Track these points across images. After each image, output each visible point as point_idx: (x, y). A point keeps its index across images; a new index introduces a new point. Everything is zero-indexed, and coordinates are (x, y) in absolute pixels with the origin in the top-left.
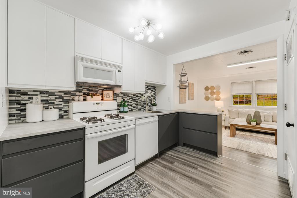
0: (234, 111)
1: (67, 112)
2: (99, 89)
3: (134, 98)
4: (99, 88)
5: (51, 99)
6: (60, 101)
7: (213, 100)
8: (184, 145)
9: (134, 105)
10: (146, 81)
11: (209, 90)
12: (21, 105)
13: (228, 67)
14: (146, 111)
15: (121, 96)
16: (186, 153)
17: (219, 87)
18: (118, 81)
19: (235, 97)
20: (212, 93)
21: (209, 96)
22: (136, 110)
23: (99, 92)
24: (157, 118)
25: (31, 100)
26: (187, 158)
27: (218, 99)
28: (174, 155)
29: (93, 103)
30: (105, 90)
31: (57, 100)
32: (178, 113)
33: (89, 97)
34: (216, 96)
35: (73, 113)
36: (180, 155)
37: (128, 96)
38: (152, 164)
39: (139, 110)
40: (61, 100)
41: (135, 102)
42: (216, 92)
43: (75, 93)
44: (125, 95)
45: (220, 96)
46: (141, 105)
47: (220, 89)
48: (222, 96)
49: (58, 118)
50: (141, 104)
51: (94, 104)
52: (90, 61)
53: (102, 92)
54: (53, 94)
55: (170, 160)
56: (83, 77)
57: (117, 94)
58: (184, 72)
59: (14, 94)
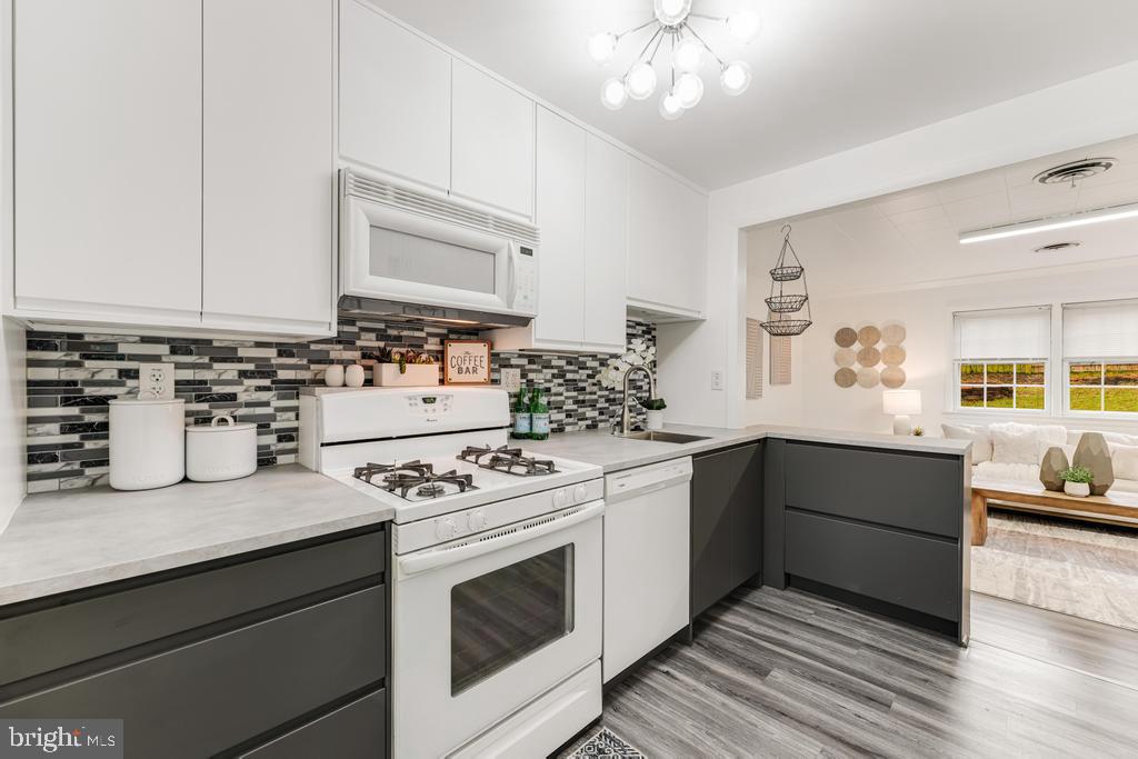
0: (968, 431)
1: (291, 439)
2: (429, 334)
3: (569, 376)
4: (427, 329)
5: (223, 377)
6: (259, 389)
7: (870, 384)
8: (790, 582)
9: (569, 406)
10: (629, 298)
11: (853, 342)
12: (87, 403)
13: (963, 241)
14: (622, 431)
15: (517, 366)
16: (809, 621)
17: (899, 331)
18: (518, 298)
19: (971, 372)
20: (868, 357)
21: (856, 367)
22: (577, 428)
23: (426, 347)
24: (687, 468)
25: (131, 383)
26: (821, 646)
27: (893, 382)
28: (757, 631)
29: (410, 399)
30: (451, 336)
31: (247, 382)
32: (764, 443)
33: (388, 371)
34: (885, 366)
35: (322, 445)
36: (786, 633)
37: (548, 366)
38: (667, 673)
39: (588, 427)
40: (267, 382)
41: (575, 394)
42: (885, 350)
43: (328, 352)
44: (534, 363)
45: (901, 366)
46: (598, 406)
47: (902, 341)
48: (912, 369)
49: (253, 466)
50: (596, 401)
51: (413, 402)
52: (403, 197)
53: (439, 348)
54: (228, 355)
55: (744, 654)
56: (371, 273)
57: (502, 356)
58: (790, 261)
59: (55, 355)
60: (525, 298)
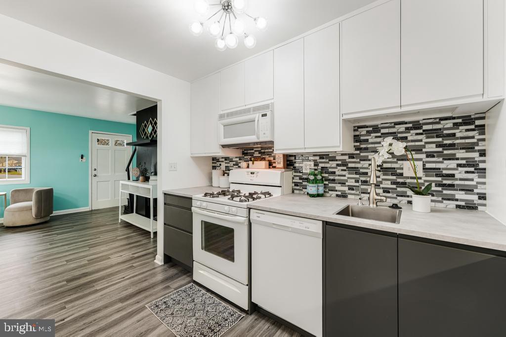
15: (312, 161)
18: (261, 135)
35: (231, 183)
37: (333, 159)
51: (248, 173)
52: (228, 115)
56: (224, 138)
59: (214, 162)
60: (264, 134)
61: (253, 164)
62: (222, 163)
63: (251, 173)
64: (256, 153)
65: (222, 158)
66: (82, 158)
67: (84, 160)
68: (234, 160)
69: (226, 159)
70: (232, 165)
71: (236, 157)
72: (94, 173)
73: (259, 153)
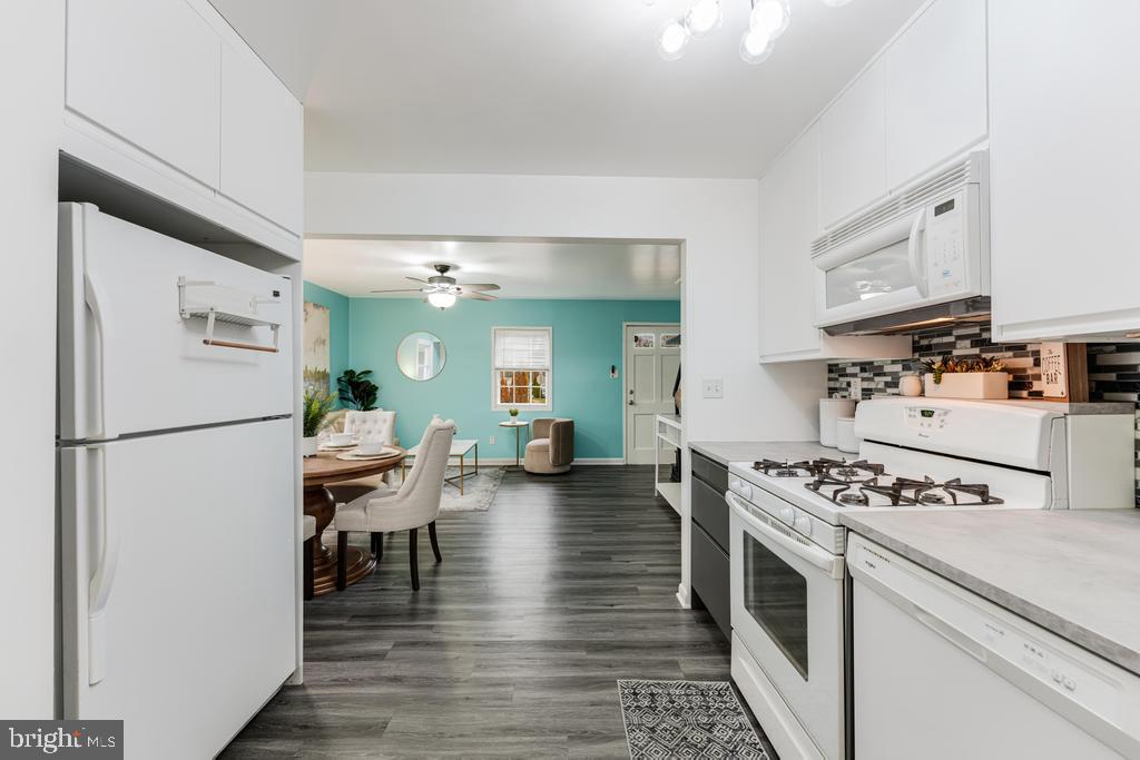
25: (849, 390)
29: (910, 410)
35: (864, 440)
51: (912, 413)
56: (827, 307)
59: (833, 375)
60: (946, 274)
61: (938, 381)
62: (852, 380)
63: (924, 413)
64: (960, 344)
65: (854, 364)
66: (613, 372)
67: (616, 375)
68: (887, 369)
69: (865, 367)
70: (881, 386)
71: (894, 362)
72: (631, 397)
73: (974, 345)
